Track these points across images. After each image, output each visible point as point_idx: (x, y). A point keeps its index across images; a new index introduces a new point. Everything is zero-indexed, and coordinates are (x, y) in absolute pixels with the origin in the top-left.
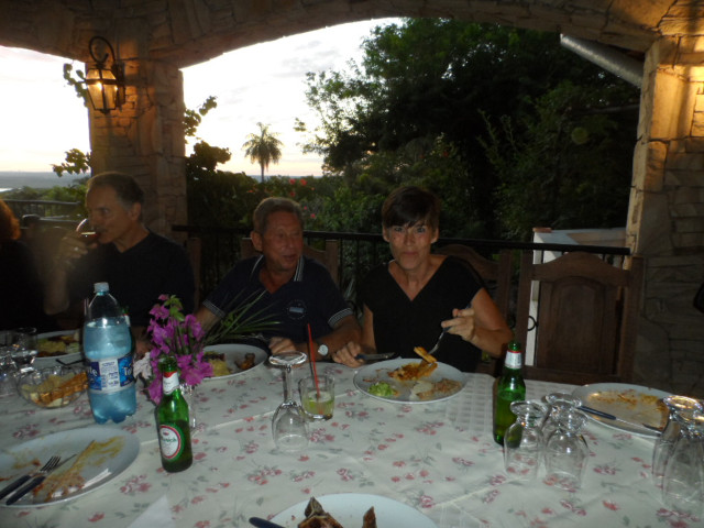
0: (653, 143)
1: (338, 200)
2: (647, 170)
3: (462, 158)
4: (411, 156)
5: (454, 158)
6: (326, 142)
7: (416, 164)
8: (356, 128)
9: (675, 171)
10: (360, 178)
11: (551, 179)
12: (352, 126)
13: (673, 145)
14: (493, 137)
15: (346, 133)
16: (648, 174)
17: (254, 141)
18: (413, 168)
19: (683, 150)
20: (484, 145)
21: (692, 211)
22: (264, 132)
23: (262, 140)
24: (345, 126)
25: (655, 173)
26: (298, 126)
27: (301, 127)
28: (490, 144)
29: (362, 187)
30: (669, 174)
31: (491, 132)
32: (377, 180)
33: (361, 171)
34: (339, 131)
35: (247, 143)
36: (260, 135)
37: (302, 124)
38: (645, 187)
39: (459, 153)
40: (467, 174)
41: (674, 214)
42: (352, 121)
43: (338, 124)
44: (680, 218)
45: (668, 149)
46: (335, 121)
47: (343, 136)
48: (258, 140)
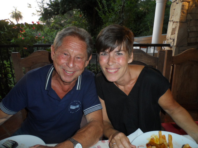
0: (184, 2)
1: (46, 32)
2: (181, 14)
3: (85, 17)
4: (66, 17)
5: (83, 17)
6: (40, 12)
7: (69, 20)
8: (50, 7)
9: (190, 13)
10: (52, 24)
11: (121, 22)
12: (48, 6)
13: (191, 3)
14: (101, 8)
15: (46, 8)
16: (181, 15)
17: (12, 13)
18: (68, 21)
19: (194, 5)
20: (98, 10)
21: (195, 29)
22: (16, 9)
23: (16, 12)
24: (46, 6)
25: (184, 15)
26: (29, 6)
27: (30, 6)
28: (100, 10)
29: (53, 27)
30: (189, 15)
31: (100, 6)
32: (57, 25)
33: (51, 23)
34: (44, 8)
35: (10, 13)
36: (15, 11)
37: (30, 5)
38: (180, 20)
39: (84, 15)
40: (87, 22)
41: (189, 30)
42: (48, 4)
43: (43, 5)
44: (191, 32)
45: (189, 5)
46: (42, 4)
47: (45, 10)
48: (14, 12)
